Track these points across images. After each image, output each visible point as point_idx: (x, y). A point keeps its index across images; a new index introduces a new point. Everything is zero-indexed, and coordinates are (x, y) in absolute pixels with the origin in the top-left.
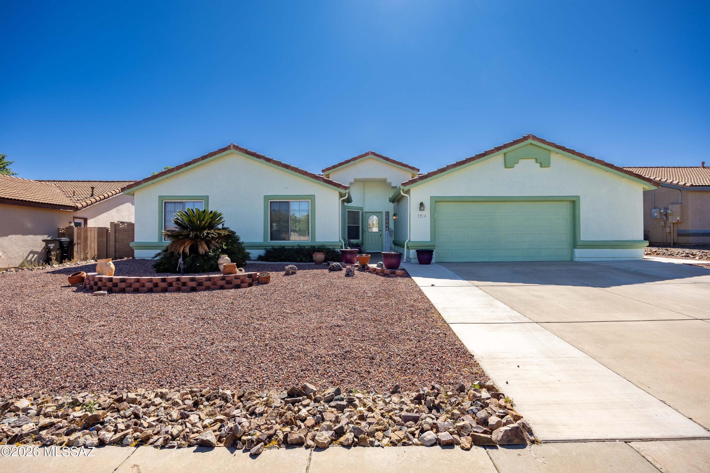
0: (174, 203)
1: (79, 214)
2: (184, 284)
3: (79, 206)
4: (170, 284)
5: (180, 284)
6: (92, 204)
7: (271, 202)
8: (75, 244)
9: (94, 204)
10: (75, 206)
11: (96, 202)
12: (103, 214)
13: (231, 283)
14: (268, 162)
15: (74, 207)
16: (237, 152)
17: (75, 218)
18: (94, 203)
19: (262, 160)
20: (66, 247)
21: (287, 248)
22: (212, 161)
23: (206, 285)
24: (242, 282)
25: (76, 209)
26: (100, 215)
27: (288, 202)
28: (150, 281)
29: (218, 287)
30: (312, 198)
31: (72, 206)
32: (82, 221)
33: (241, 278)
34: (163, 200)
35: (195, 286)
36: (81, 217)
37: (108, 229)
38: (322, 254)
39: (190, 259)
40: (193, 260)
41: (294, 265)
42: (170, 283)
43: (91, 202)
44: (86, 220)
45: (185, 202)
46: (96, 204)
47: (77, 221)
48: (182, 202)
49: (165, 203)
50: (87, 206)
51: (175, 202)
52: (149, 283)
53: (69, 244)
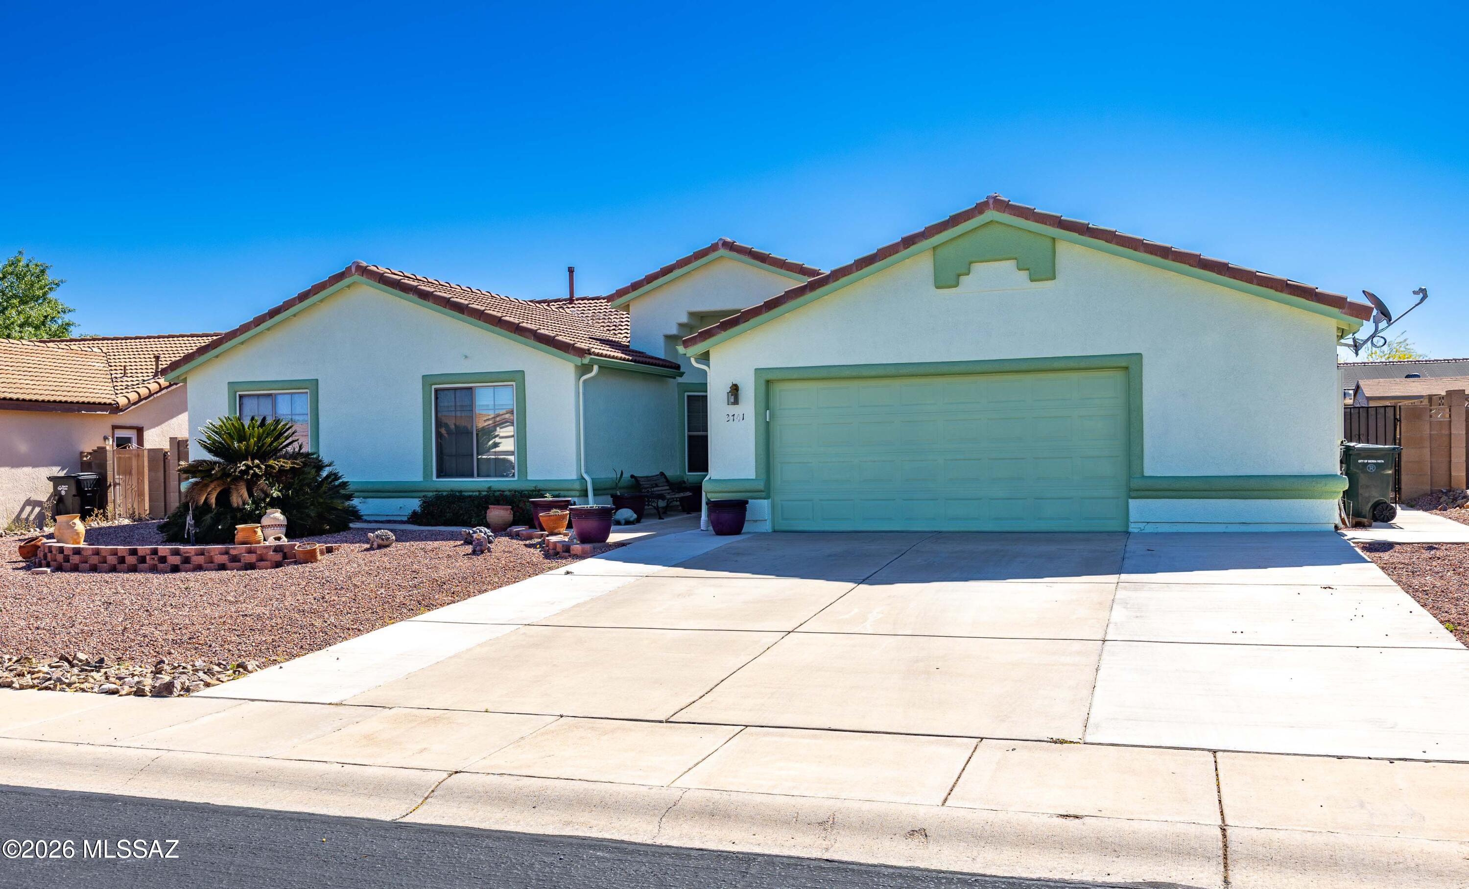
0: (256, 398)
1: (121, 419)
2: (163, 560)
3: (122, 401)
4: (143, 560)
5: (156, 559)
6: (151, 395)
7: (436, 391)
8: (110, 485)
9: (155, 396)
10: (113, 402)
11: (161, 389)
12: (180, 416)
13: (239, 561)
14: (425, 299)
15: (110, 404)
16: (363, 279)
17: (114, 427)
18: (157, 393)
19: (411, 296)
20: (88, 491)
21: (466, 494)
22: (321, 301)
23: (196, 563)
24: (261, 559)
25: (114, 409)
26: (172, 417)
27: (471, 388)
28: (115, 553)
29: (214, 566)
30: (517, 378)
31: (105, 404)
32: (132, 434)
33: (258, 552)
34: (236, 392)
35: (179, 563)
36: (128, 425)
37: (167, 453)
38: (507, 510)
39: (211, 517)
40: (217, 520)
41: (391, 531)
42: (142, 556)
43: (148, 391)
44: (140, 431)
45: (276, 395)
46: (159, 394)
47: (120, 433)
48: (270, 395)
49: (241, 397)
50: (140, 400)
51: (258, 396)
52: (112, 557)
53: (94, 486)
